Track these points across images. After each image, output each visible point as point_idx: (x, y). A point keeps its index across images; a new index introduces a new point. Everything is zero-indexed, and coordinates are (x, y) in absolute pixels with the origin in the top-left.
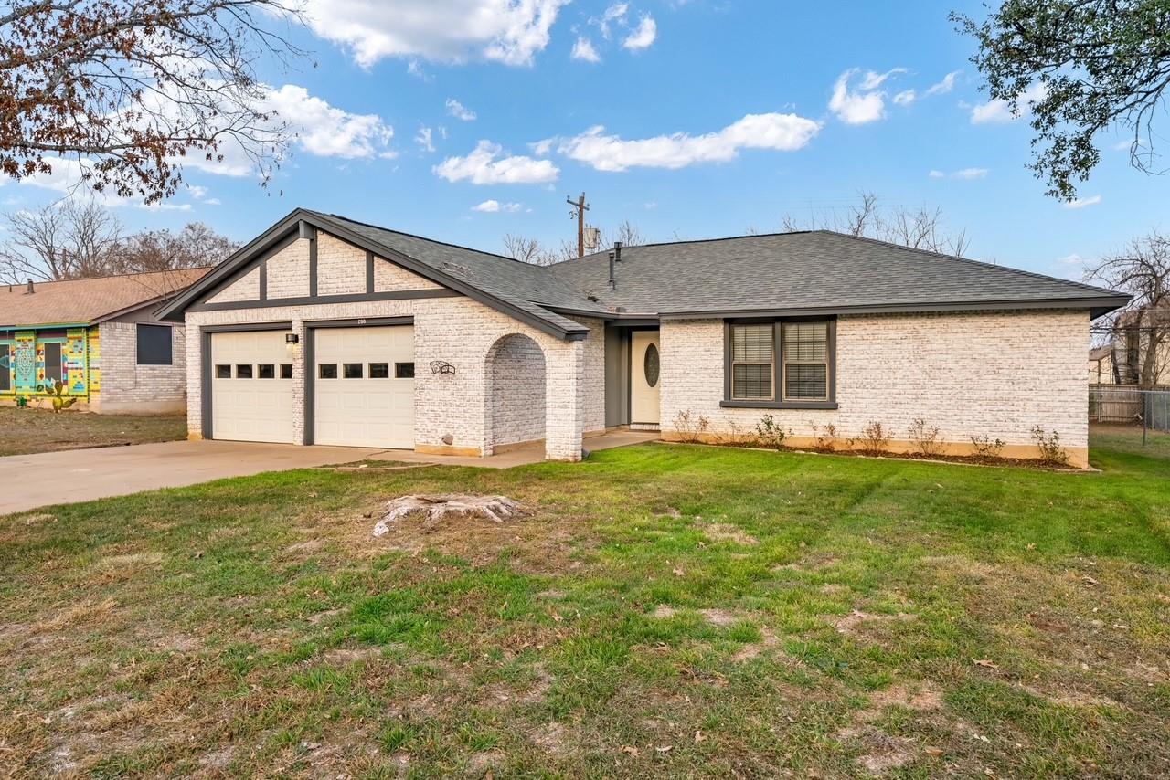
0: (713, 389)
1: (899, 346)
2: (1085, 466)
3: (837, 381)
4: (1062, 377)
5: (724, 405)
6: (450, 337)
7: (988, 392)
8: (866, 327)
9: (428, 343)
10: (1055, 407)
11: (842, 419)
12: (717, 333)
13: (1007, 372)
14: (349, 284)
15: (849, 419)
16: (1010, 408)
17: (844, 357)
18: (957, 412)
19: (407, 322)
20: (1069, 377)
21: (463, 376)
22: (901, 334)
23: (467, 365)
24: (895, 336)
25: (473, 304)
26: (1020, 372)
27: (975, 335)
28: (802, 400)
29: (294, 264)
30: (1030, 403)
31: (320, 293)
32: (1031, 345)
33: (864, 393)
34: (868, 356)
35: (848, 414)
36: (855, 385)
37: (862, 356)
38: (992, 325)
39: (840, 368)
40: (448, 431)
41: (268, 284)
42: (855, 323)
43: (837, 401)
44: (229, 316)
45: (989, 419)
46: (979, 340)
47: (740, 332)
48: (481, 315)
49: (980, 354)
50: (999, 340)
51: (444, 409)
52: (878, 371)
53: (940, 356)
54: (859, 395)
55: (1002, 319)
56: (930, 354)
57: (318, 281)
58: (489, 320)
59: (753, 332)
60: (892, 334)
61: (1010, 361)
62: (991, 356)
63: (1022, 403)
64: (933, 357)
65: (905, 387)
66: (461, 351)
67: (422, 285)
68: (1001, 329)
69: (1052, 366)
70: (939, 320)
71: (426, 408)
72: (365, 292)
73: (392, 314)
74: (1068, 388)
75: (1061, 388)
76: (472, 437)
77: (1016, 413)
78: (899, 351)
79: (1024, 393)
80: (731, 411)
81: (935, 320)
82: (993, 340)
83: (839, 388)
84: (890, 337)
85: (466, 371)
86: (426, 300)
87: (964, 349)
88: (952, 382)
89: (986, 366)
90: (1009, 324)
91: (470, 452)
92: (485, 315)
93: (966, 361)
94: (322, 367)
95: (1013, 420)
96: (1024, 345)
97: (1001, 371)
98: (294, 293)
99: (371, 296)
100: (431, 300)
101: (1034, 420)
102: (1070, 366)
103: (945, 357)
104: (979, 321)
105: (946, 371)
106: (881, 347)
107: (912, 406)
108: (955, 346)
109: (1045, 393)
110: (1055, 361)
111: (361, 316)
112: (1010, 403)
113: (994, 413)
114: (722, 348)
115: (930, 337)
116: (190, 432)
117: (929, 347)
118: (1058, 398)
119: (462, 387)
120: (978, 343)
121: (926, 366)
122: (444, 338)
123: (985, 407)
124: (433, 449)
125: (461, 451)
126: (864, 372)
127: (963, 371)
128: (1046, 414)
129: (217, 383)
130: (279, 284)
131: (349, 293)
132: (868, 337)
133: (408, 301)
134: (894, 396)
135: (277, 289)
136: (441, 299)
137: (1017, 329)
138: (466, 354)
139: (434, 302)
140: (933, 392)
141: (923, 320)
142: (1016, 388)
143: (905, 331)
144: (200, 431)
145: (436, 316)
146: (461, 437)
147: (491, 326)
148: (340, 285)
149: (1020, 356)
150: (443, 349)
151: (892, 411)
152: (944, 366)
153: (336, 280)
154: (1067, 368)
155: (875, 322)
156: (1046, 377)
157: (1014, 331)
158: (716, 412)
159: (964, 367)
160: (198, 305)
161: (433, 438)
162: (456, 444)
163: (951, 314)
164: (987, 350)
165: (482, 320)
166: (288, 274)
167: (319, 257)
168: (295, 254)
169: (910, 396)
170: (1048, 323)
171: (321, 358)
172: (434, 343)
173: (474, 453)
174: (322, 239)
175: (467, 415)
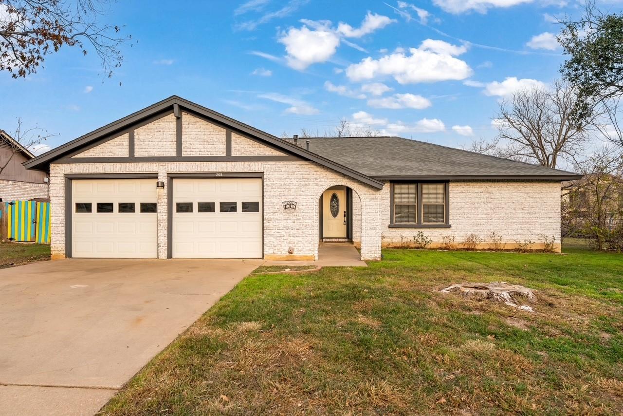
0: (384, 218)
1: (479, 196)
2: (560, 251)
3: (450, 214)
4: (550, 211)
5: (390, 227)
6: (292, 186)
7: (520, 218)
8: (464, 186)
9: (275, 190)
10: (547, 225)
11: (452, 233)
12: (386, 188)
13: (527, 209)
14: (211, 150)
15: (456, 233)
16: (529, 226)
17: (453, 201)
18: (506, 228)
19: (259, 176)
20: (553, 211)
21: (302, 211)
22: (480, 190)
23: (304, 204)
24: (477, 191)
25: (309, 166)
26: (533, 209)
27: (514, 191)
28: (431, 223)
29: (161, 133)
30: (537, 223)
31: (184, 154)
32: (537, 196)
33: (463, 219)
34: (464, 201)
35: (455, 230)
36: (458, 216)
37: (462, 201)
38: (521, 187)
39: (451, 207)
40: (290, 245)
41: (136, 146)
42: (458, 184)
43: (450, 224)
44: (97, 168)
45: (520, 231)
46: (516, 194)
47: (398, 188)
48: (315, 173)
49: (516, 200)
50: (523, 194)
51: (287, 231)
52: (469, 209)
53: (498, 201)
54: (460, 221)
55: (525, 184)
56: (494, 200)
57: (183, 146)
58: (321, 176)
59: (405, 188)
60: (476, 190)
61: (528, 204)
62: (521, 201)
63: (534, 223)
64: (496, 202)
65: (482, 216)
66: (301, 195)
67: (270, 153)
68: (525, 189)
69: (546, 206)
70: (498, 184)
71: (273, 231)
72: (224, 155)
73: (246, 170)
74: (552, 216)
75: (550, 216)
76: (308, 248)
77: (532, 228)
78: (479, 199)
79: (535, 219)
80: (394, 230)
81: (496, 184)
82: (521, 194)
83: (450, 217)
84: (475, 192)
85: (303, 208)
86: (274, 163)
87: (509, 198)
88: (503, 213)
89: (518, 206)
90: (528, 186)
91: (307, 258)
92: (318, 173)
93: (510, 204)
94: (178, 204)
95: (530, 232)
96: (535, 197)
97: (525, 208)
98: (160, 153)
99: (229, 157)
100: (277, 163)
101: (539, 231)
102: (553, 206)
103: (500, 201)
104: (515, 185)
105: (501, 209)
106: (470, 196)
107: (486, 226)
108: (505, 197)
109: (543, 218)
110: (547, 204)
111: (220, 171)
112: (529, 223)
113: (522, 228)
114: (389, 196)
115: (494, 192)
116: (53, 253)
117: (493, 197)
118: (549, 221)
119: (301, 217)
120: (515, 195)
121: (492, 206)
122: (287, 187)
123: (518, 226)
124: (277, 257)
125: (300, 257)
126: (463, 209)
127: (509, 209)
128: (544, 228)
129: (76, 216)
130: (147, 147)
131: (210, 155)
132: (464, 191)
133: (260, 163)
134: (477, 221)
135: (144, 150)
136: (285, 163)
137: (532, 189)
138: (305, 197)
139: (280, 164)
140: (495, 218)
141: (491, 183)
142: (531, 216)
143: (482, 189)
144: (64, 252)
145: (282, 173)
146: (300, 248)
147: (322, 180)
148: (203, 150)
149: (533, 201)
150: (286, 194)
151: (476, 228)
152: (500, 206)
153: (199, 146)
154: (552, 207)
155: (468, 184)
156: (544, 211)
157: (530, 190)
158: (386, 230)
159: (509, 207)
160: (65, 158)
161: (278, 250)
162: (295, 253)
163: (503, 181)
164: (519, 199)
165: (316, 176)
166: (156, 140)
167: (183, 130)
168: (161, 126)
169: (484, 221)
170: (544, 186)
171: (177, 199)
172: (279, 190)
173: (308, 258)
174: (186, 118)
175: (304, 235)
